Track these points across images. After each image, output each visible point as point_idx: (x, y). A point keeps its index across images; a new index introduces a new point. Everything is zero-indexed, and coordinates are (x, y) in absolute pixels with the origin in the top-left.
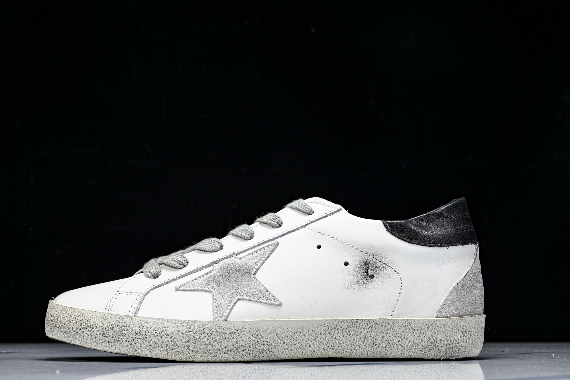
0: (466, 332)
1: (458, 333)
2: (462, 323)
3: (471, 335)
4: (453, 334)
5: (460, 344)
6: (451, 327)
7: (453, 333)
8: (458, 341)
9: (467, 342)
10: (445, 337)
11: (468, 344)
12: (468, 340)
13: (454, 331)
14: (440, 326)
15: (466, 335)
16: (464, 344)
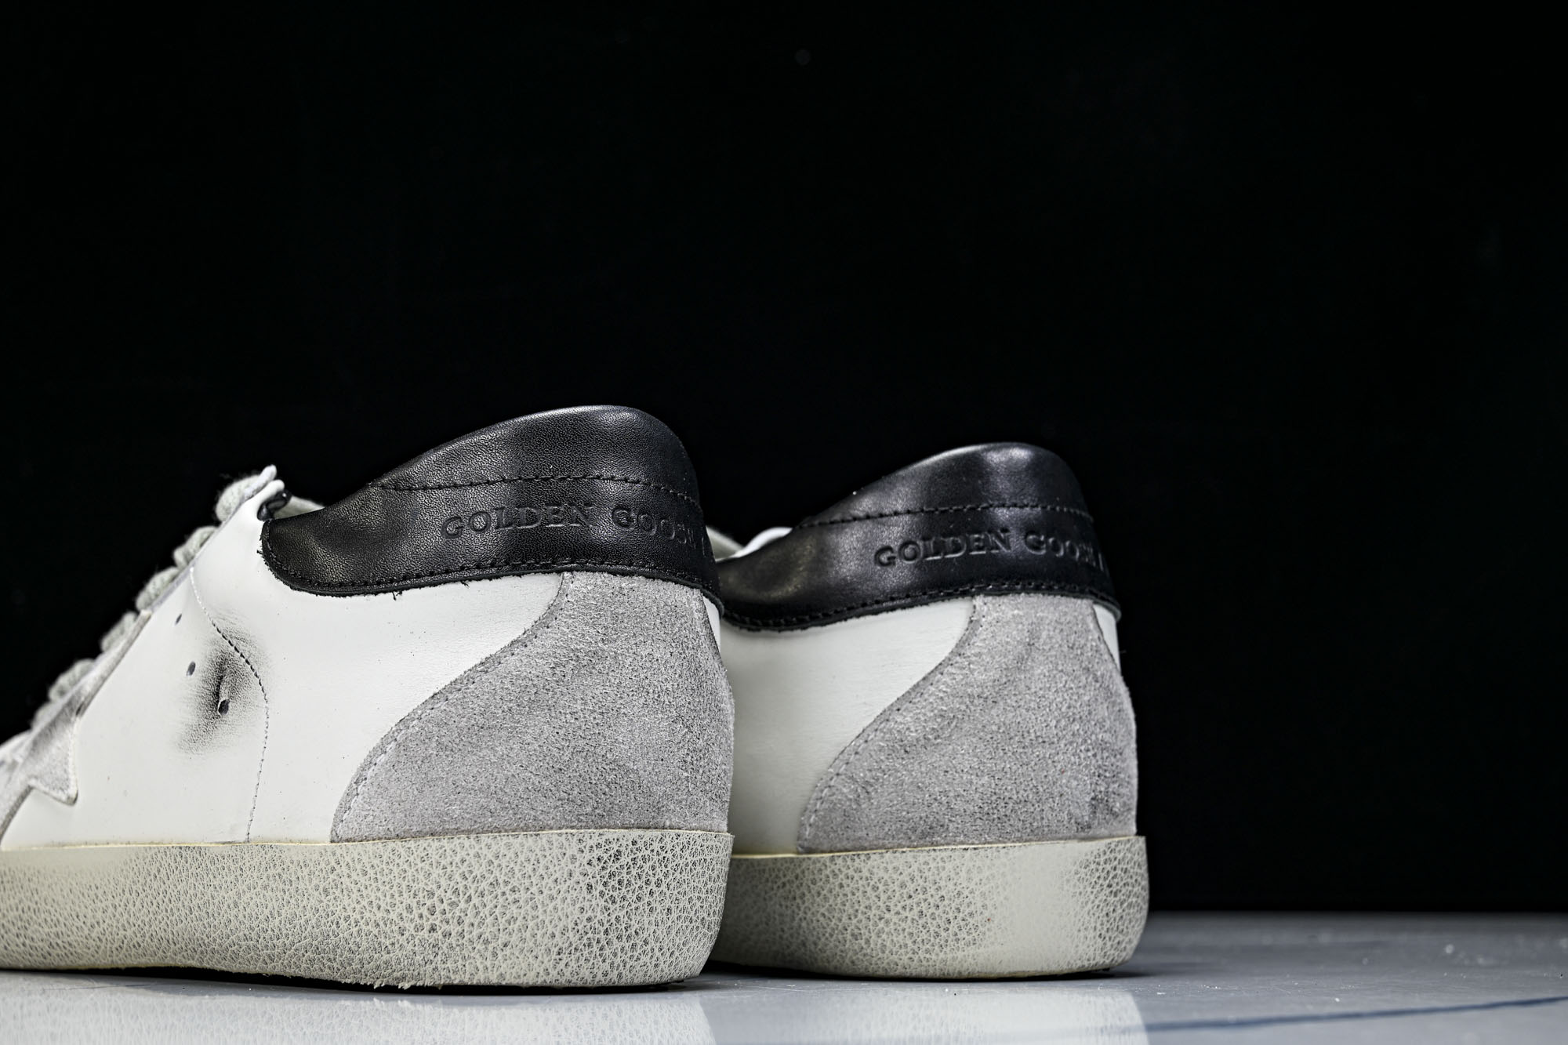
0: (431, 894)
1: (397, 895)
2: (411, 859)
3: (452, 904)
4: (382, 898)
5: (407, 934)
6: (371, 872)
7: (379, 894)
8: (401, 924)
9: (433, 929)
10: (358, 907)
11: (439, 934)
12: (437, 922)
13: (382, 888)
14: (338, 870)
15: (429, 903)
16: (425, 934)
